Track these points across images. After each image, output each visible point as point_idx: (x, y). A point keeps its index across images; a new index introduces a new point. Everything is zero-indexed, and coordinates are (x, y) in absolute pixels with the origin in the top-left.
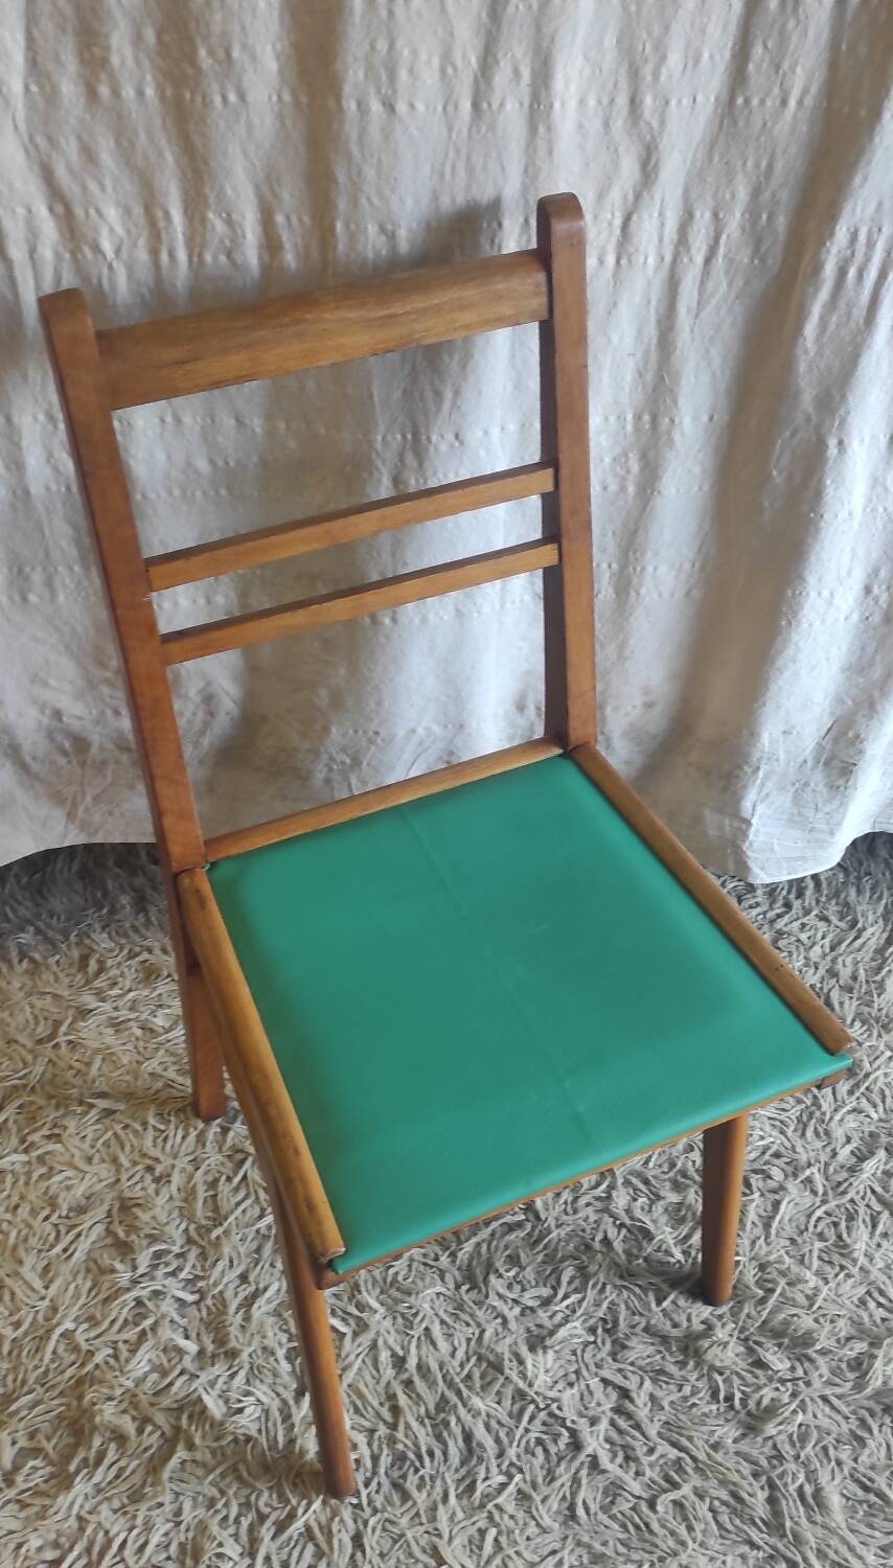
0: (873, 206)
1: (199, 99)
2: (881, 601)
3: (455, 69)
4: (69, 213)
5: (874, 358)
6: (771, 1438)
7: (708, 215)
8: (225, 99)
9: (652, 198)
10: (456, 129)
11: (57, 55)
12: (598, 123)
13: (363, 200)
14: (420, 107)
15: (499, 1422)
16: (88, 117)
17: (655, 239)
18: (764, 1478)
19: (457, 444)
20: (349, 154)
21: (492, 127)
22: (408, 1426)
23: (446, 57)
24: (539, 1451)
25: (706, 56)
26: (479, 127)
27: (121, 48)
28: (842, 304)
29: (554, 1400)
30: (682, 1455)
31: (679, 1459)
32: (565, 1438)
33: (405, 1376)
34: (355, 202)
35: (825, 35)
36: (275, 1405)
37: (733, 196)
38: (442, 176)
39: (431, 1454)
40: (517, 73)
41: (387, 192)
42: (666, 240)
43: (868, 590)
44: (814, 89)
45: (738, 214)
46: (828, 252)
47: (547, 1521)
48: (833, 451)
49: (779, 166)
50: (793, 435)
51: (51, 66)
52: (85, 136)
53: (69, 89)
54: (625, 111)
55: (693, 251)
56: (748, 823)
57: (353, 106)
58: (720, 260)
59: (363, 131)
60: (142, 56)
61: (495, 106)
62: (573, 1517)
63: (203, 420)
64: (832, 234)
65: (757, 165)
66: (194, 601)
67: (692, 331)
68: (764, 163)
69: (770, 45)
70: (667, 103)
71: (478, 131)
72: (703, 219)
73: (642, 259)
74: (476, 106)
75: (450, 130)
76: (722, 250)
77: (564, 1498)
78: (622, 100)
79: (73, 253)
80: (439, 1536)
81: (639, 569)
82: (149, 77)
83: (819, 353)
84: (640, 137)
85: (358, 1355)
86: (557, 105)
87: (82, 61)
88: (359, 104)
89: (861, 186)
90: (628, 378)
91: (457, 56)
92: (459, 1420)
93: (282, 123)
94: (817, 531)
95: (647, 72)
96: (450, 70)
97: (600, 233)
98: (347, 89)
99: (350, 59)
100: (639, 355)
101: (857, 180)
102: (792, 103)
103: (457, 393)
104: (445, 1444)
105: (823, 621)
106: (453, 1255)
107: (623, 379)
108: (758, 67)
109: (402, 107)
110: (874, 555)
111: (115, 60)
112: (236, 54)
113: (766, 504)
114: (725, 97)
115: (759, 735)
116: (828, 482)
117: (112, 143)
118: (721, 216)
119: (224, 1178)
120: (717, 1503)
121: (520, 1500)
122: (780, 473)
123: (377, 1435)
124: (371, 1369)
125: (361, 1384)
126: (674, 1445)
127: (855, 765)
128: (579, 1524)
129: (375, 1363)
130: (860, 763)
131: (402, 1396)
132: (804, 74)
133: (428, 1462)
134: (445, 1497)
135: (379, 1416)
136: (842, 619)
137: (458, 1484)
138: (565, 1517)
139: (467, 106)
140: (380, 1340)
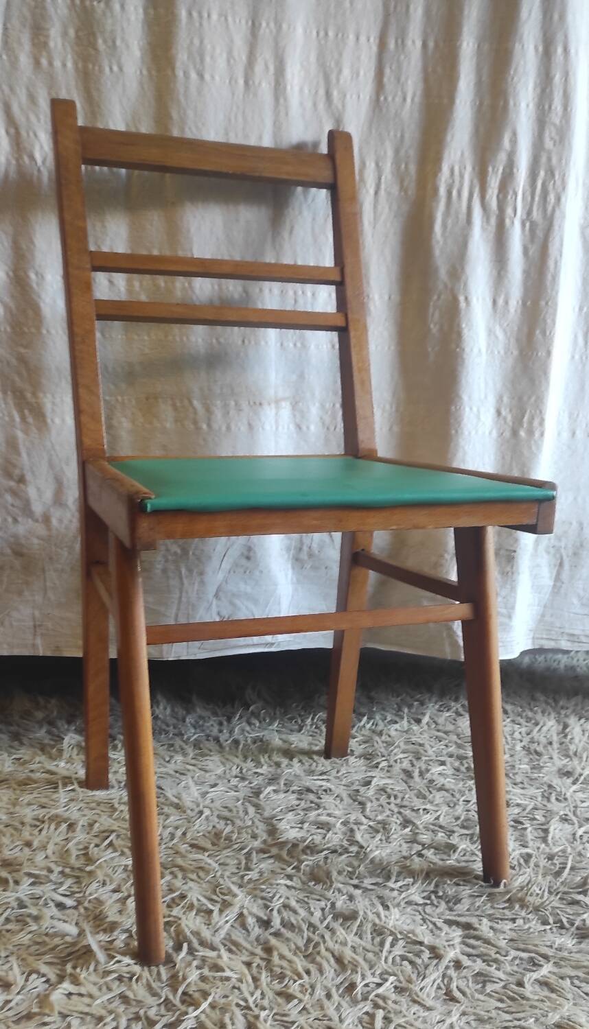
0: (459, 153)
1: (97, 68)
2: (508, 419)
3: (234, 60)
4: (18, 133)
7: (373, 165)
8: (111, 69)
10: (236, 94)
11: (19, 39)
12: (310, 103)
14: (217, 78)
15: (365, 949)
16: (33, 77)
20: (179, 102)
21: (255, 95)
22: (282, 957)
23: (230, 53)
24: (405, 963)
25: (362, 73)
26: (248, 94)
27: (55, 39)
28: (453, 211)
29: (409, 933)
30: (533, 955)
31: (532, 959)
32: (427, 955)
33: (272, 930)
34: (182, 130)
35: (420, 64)
37: (385, 153)
38: (230, 120)
39: (308, 972)
40: (267, 67)
41: (200, 125)
44: (419, 93)
45: (389, 164)
46: (440, 180)
47: (429, 1003)
48: (463, 305)
49: (407, 136)
50: (439, 298)
51: (15, 45)
52: (31, 89)
53: (24, 60)
54: (324, 99)
55: (367, 187)
57: (182, 74)
58: (383, 192)
59: (187, 89)
60: (66, 44)
61: (257, 83)
62: (453, 999)
64: (440, 169)
65: (395, 136)
67: (373, 236)
68: (399, 135)
69: (393, 68)
70: (345, 96)
71: (248, 97)
72: (370, 167)
74: (246, 83)
75: (233, 95)
76: (383, 186)
77: (439, 988)
78: (322, 92)
79: (17, 160)
80: (330, 1020)
82: (69, 56)
83: (445, 242)
85: (227, 922)
86: (289, 88)
87: (34, 45)
88: (185, 73)
89: (452, 141)
91: (235, 54)
92: (327, 949)
93: (142, 87)
94: (463, 360)
95: (333, 77)
96: (232, 61)
98: (178, 64)
99: (179, 48)
101: (449, 137)
102: (409, 100)
104: (320, 965)
105: (477, 432)
106: (297, 868)
108: (389, 80)
109: (207, 77)
111: (52, 44)
112: (118, 43)
113: (430, 349)
114: (374, 97)
116: (464, 326)
117: (45, 95)
118: (380, 164)
121: (399, 992)
122: (435, 326)
123: (254, 965)
124: (241, 929)
125: (234, 937)
126: (524, 951)
127: (515, 551)
128: (459, 1002)
129: (244, 926)
130: (518, 550)
131: (273, 941)
132: (412, 84)
133: (305, 976)
134: (329, 996)
135: (253, 954)
136: (487, 433)
137: (338, 987)
138: (445, 1000)
139: (241, 82)
140: (245, 912)
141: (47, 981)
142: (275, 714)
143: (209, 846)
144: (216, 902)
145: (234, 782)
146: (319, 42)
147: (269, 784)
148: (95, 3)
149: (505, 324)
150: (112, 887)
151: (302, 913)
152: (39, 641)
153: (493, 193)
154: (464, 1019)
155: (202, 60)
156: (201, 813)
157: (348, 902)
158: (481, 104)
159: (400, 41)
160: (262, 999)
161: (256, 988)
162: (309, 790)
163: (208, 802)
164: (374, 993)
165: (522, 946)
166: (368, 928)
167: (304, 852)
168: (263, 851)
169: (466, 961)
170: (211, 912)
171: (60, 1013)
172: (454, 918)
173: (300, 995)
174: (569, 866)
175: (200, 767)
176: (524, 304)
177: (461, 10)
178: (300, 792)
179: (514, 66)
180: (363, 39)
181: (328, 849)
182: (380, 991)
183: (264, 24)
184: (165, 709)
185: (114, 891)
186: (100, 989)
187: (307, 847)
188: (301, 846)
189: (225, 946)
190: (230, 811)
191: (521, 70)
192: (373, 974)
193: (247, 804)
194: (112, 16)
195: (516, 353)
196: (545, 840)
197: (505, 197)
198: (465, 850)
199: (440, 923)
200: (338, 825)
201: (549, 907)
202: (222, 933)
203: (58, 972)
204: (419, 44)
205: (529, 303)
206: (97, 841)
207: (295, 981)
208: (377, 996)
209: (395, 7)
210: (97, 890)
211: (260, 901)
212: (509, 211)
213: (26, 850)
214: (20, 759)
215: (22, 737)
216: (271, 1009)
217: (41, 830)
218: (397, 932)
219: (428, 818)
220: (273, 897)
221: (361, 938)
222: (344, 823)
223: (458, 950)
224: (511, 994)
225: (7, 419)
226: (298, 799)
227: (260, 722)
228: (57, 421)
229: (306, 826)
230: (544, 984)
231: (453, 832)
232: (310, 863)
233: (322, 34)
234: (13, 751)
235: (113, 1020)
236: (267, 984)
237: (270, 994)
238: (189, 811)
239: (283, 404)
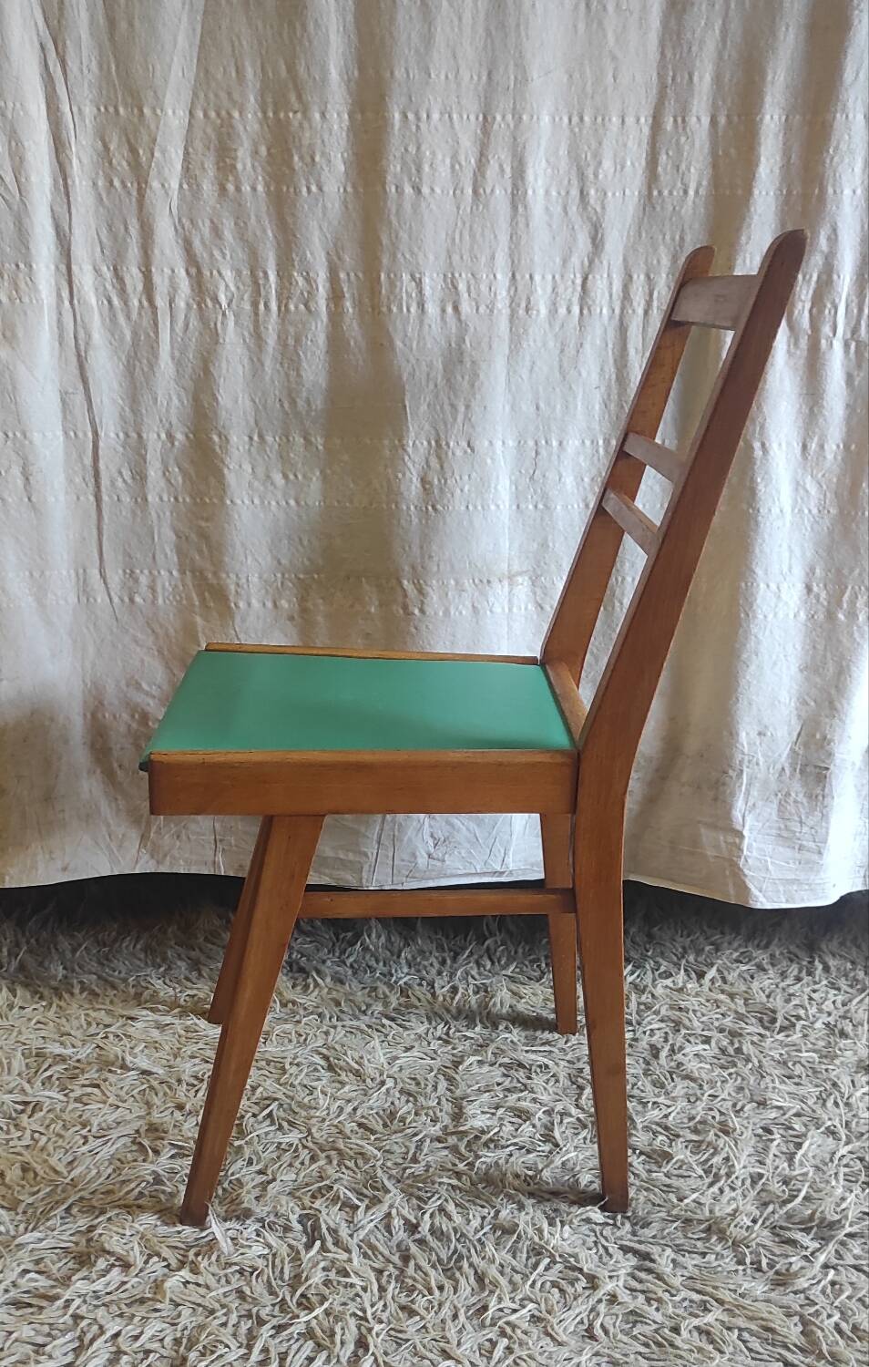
1: (292, 190)
2: (821, 599)
3: (460, 164)
4: (199, 272)
5: (778, 375)
6: (803, 1291)
7: (642, 277)
8: (309, 189)
9: (601, 263)
10: (462, 207)
11: (202, 164)
12: (559, 209)
13: (399, 256)
14: (438, 190)
15: (513, 1269)
16: (218, 206)
17: (607, 295)
18: (796, 1319)
19: (469, 451)
20: (390, 223)
21: (486, 206)
22: (418, 1267)
23: (455, 157)
24: (556, 1290)
25: (629, 163)
26: (477, 206)
27: (244, 159)
29: (571, 1256)
31: (705, 1302)
32: (583, 1282)
33: (417, 1236)
34: (394, 256)
35: (706, 145)
36: (284, 1250)
37: (659, 262)
38: (454, 239)
39: (441, 1288)
40: (502, 170)
41: (416, 250)
42: (615, 297)
43: (809, 589)
44: (705, 183)
45: (664, 276)
47: (563, 1337)
48: (758, 453)
51: (198, 172)
52: (215, 221)
53: (208, 187)
54: (576, 200)
55: (635, 304)
56: (740, 835)
57: (393, 189)
58: (655, 311)
59: (400, 206)
60: (256, 164)
61: (488, 191)
62: (592, 1337)
63: (280, 438)
65: (673, 239)
66: (264, 604)
68: (677, 237)
69: (671, 153)
70: (605, 194)
71: (477, 209)
72: (639, 279)
73: (598, 310)
74: (475, 192)
75: (458, 208)
76: (655, 303)
77: (582, 1322)
78: (575, 192)
79: (199, 303)
81: (620, 579)
82: (260, 178)
84: (589, 219)
85: (372, 1221)
86: (530, 192)
87: (218, 168)
88: (397, 187)
89: (747, 243)
90: (597, 407)
91: (462, 158)
92: (471, 1265)
93: (346, 207)
94: (757, 524)
95: (590, 172)
96: (457, 167)
97: (566, 289)
98: (389, 178)
99: (391, 158)
100: (603, 389)
101: (743, 239)
102: (691, 193)
103: (468, 407)
104: (457, 1281)
105: (775, 615)
106: (471, 1165)
107: (593, 407)
108: (665, 169)
109: (426, 190)
110: (809, 554)
111: (239, 166)
112: (317, 159)
114: (644, 192)
115: (738, 735)
116: (759, 480)
117: (233, 224)
118: (652, 276)
119: (250, 1114)
120: (746, 1335)
121: (535, 1322)
123: (386, 1273)
124: (383, 1231)
125: (373, 1240)
126: (699, 1292)
127: (827, 769)
128: (597, 1341)
129: (388, 1228)
130: (832, 767)
131: (414, 1249)
132: (697, 172)
133: (437, 1292)
134: (455, 1317)
135: (389, 1261)
136: (791, 616)
137: (468, 1308)
138: (583, 1336)
139: (469, 191)
140: (394, 1212)
141: (168, 1266)
142: (516, 952)
143: (380, 1128)
144: (366, 1196)
145: (435, 1045)
146: (572, 131)
147: (476, 1052)
148: (291, 115)
149: (820, 475)
150: (258, 1167)
151: (458, 1219)
152: (220, 858)
153: (804, 307)
154: (595, 1360)
155: (419, 170)
156: (383, 1083)
157: (516, 1212)
158: (789, 192)
159: (679, 120)
160: (383, 1311)
161: (380, 1298)
162: (521, 1065)
163: (396, 1069)
164: (504, 1320)
165: (699, 1286)
166: (524, 1245)
167: (486, 1145)
168: (439, 1140)
169: (624, 1296)
170: (358, 1207)
171: (171, 1300)
172: (632, 1244)
173: (423, 1312)
174: (803, 1194)
175: (399, 1022)
176: (847, 447)
177: (763, 75)
178: (507, 1066)
179: (834, 143)
180: (630, 120)
181: (515, 1144)
182: (513, 1318)
183: (499, 118)
184: (379, 937)
185: (260, 1172)
186: (219, 1281)
187: (491, 1140)
188: (485, 1138)
189: (360, 1248)
190: (418, 1084)
191: (843, 147)
192: (512, 1300)
193: (441, 1077)
194: (311, 127)
195: (834, 511)
196: (790, 1158)
197: (821, 312)
198: (682, 1161)
199: (613, 1248)
200: (540, 1114)
201: (754, 1244)
202: (362, 1234)
203: (180, 1257)
204: (706, 121)
205: (853, 447)
206: (256, 1109)
207: (424, 1296)
208: (508, 1323)
209: (674, 79)
210: (241, 1169)
211: (414, 1201)
212: (827, 330)
213: (178, 1114)
214: (193, 996)
215: (201, 967)
216: (389, 1323)
217: (197, 1091)
218: (557, 1255)
219: (655, 1114)
220: (429, 1198)
221: (514, 1257)
222: (549, 1113)
223: (621, 1283)
224: (660, 1339)
225: (184, 602)
226: (505, 1075)
227: (493, 963)
228: (242, 604)
229: (501, 1111)
230: (703, 1332)
231: (678, 1136)
232: (488, 1160)
233: (575, 119)
234: (189, 984)
235: (225, 1314)
236: (393, 1298)
237: (393, 1307)
238: (368, 1080)
239: (520, 579)
